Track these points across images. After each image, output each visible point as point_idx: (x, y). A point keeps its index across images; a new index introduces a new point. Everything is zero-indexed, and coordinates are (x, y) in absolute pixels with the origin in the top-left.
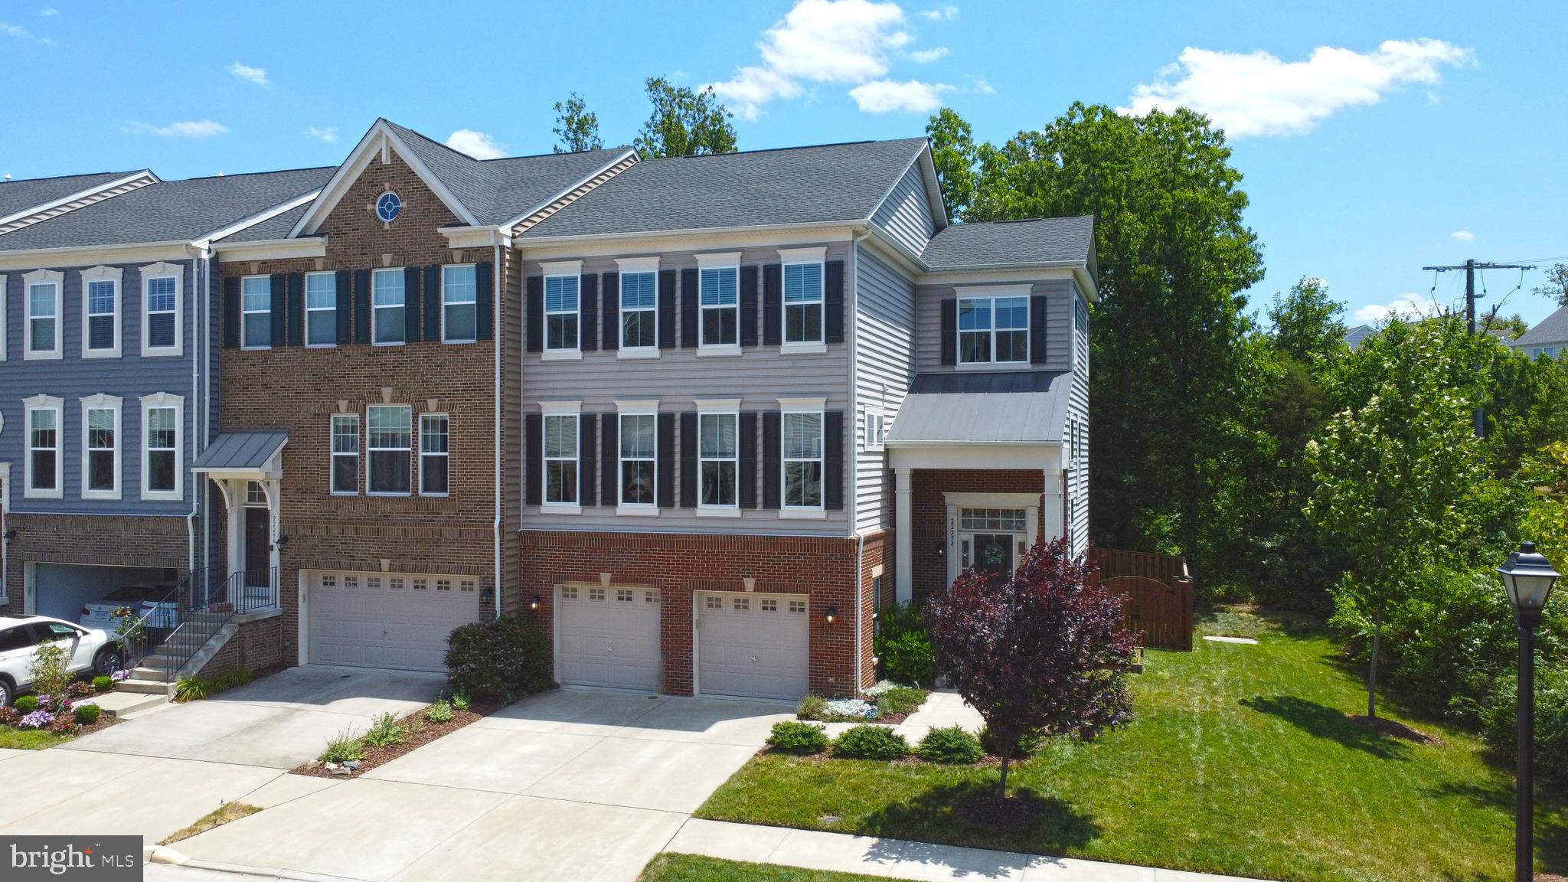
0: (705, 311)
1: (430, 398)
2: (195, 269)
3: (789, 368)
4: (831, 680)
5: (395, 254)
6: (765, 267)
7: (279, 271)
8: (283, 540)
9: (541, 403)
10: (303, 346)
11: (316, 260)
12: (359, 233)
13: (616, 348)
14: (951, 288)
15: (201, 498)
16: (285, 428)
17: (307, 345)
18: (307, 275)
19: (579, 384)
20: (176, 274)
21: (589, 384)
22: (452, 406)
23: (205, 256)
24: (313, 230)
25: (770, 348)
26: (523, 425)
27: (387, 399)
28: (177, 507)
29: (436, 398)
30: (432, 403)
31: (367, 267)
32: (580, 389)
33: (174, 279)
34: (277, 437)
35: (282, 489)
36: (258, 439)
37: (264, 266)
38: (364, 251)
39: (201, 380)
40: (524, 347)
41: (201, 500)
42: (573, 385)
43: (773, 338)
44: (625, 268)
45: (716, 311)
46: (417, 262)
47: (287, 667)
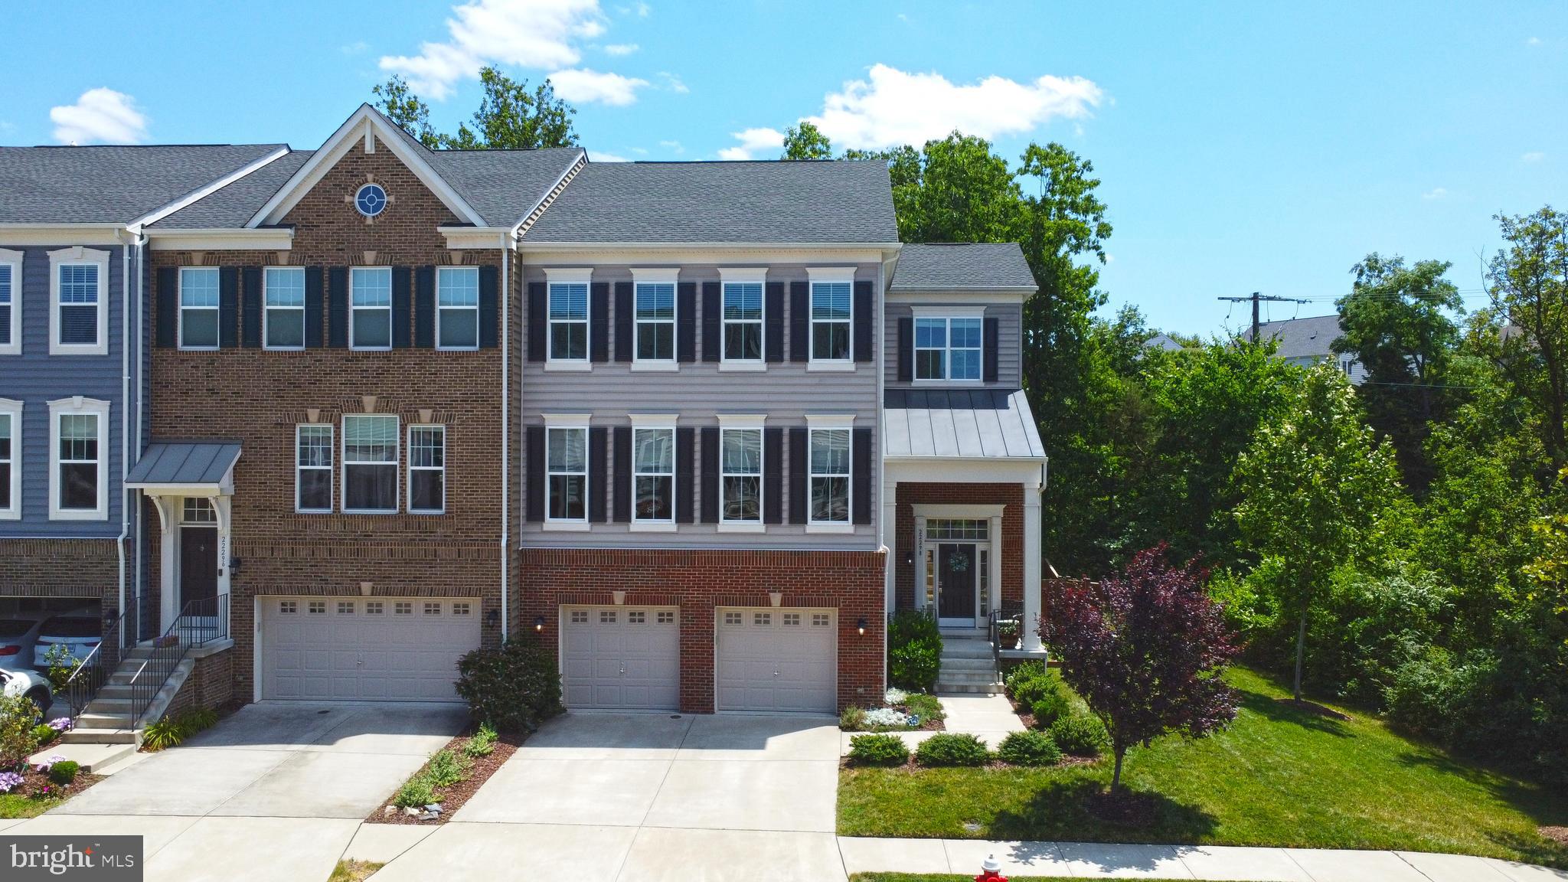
0: (727, 326)
1: (422, 408)
2: (126, 257)
3: (816, 385)
4: (860, 690)
5: (380, 251)
6: (792, 284)
7: (230, 264)
8: (235, 562)
9: (545, 416)
10: (261, 347)
11: (279, 253)
12: (335, 227)
13: (630, 359)
14: (908, 307)
15: (131, 517)
16: (237, 438)
17: (265, 347)
18: (266, 269)
19: (588, 397)
20: (101, 262)
21: (597, 397)
22: (450, 417)
23: (138, 243)
24: (275, 221)
25: (797, 365)
26: (523, 438)
27: (369, 407)
28: (101, 528)
29: (430, 408)
30: (426, 414)
31: (345, 264)
32: (588, 401)
33: (96, 267)
34: (228, 449)
35: (233, 507)
36: (205, 452)
37: (210, 257)
38: (340, 247)
39: (132, 384)
40: (524, 355)
41: (132, 519)
42: (581, 397)
43: (800, 355)
44: (640, 278)
45: (740, 325)
46: (406, 262)
47: (243, 705)
